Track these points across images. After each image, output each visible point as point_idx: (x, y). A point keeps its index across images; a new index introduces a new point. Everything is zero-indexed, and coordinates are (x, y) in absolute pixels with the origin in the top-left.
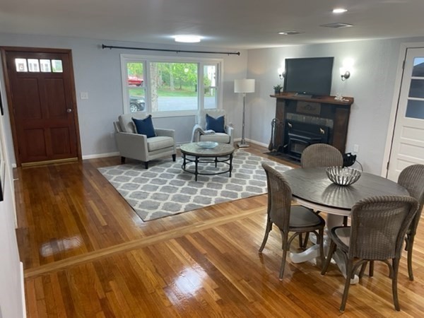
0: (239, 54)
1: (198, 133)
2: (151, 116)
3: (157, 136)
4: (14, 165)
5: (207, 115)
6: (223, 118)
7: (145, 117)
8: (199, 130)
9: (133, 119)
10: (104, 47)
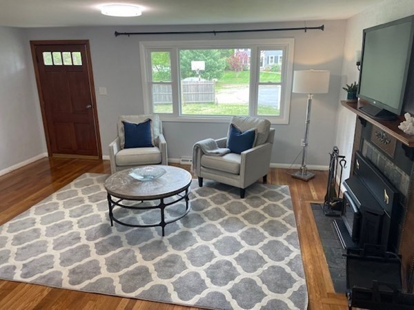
0: (322, 28)
1: (199, 151)
2: (150, 120)
3: (153, 147)
4: (46, 154)
5: (233, 126)
6: (253, 133)
7: (142, 121)
8: (198, 148)
9: (123, 122)
10: (117, 34)
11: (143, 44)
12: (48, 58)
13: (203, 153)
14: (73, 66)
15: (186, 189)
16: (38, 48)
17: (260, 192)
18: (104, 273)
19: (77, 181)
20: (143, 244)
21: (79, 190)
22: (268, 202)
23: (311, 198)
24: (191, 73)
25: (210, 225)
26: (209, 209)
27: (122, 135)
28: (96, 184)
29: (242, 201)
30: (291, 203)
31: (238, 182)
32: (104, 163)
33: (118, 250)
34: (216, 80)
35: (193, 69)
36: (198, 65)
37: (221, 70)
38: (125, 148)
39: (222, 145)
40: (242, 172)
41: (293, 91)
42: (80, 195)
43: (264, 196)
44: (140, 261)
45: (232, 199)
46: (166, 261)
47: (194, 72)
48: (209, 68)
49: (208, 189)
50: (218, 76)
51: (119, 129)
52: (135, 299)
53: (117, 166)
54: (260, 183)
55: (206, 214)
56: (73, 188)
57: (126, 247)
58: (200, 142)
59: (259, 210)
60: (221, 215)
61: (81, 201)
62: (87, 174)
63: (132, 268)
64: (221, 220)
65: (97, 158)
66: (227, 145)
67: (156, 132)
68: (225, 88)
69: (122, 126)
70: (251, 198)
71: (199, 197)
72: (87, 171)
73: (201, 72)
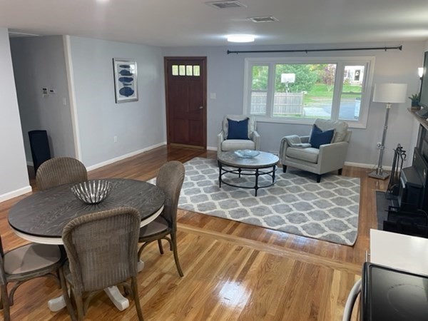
0: (401, 48)
1: (286, 143)
2: (248, 119)
3: (248, 139)
4: (166, 143)
5: (315, 126)
6: (332, 132)
7: (242, 119)
8: (285, 141)
9: (228, 120)
10: (229, 52)
11: (248, 60)
12: (175, 70)
13: (289, 146)
14: (193, 77)
15: (273, 166)
16: (170, 62)
17: (334, 180)
18: (219, 208)
19: (191, 161)
20: (242, 198)
21: (194, 167)
22: (339, 187)
23: (379, 188)
24: (279, 86)
25: (290, 195)
26: (290, 186)
27: (226, 129)
28: (205, 164)
29: (318, 184)
30: (359, 189)
31: (316, 170)
32: (208, 152)
33: (226, 200)
34: (306, 92)
35: (282, 81)
36: (288, 77)
37: (311, 82)
38: (228, 139)
39: (305, 141)
40: (319, 162)
41: (374, 101)
42: (195, 169)
43: (337, 183)
44: (241, 206)
45: (310, 183)
46: (258, 209)
47: (283, 84)
48: (298, 80)
49: (290, 175)
50: (308, 88)
51: (224, 125)
52: (240, 222)
53: (222, 151)
54: (336, 174)
55: (288, 189)
56: (189, 165)
57: (231, 198)
58: (287, 137)
59: (332, 191)
60: (299, 190)
61: (197, 173)
62: (198, 158)
63: (235, 209)
64: (299, 193)
65: (203, 148)
66: (309, 141)
67: (251, 128)
68: (315, 102)
69: (226, 122)
70: (326, 184)
71: (282, 179)
72: (197, 156)
73: (291, 85)
